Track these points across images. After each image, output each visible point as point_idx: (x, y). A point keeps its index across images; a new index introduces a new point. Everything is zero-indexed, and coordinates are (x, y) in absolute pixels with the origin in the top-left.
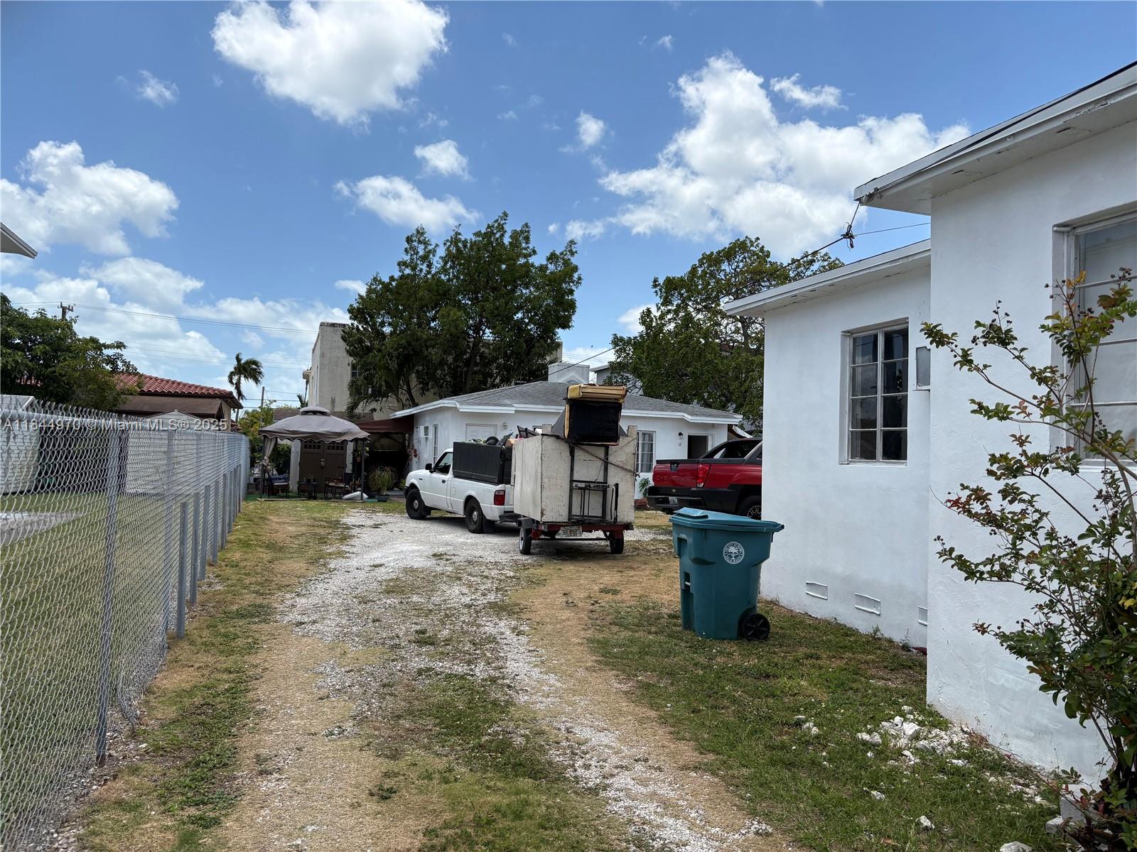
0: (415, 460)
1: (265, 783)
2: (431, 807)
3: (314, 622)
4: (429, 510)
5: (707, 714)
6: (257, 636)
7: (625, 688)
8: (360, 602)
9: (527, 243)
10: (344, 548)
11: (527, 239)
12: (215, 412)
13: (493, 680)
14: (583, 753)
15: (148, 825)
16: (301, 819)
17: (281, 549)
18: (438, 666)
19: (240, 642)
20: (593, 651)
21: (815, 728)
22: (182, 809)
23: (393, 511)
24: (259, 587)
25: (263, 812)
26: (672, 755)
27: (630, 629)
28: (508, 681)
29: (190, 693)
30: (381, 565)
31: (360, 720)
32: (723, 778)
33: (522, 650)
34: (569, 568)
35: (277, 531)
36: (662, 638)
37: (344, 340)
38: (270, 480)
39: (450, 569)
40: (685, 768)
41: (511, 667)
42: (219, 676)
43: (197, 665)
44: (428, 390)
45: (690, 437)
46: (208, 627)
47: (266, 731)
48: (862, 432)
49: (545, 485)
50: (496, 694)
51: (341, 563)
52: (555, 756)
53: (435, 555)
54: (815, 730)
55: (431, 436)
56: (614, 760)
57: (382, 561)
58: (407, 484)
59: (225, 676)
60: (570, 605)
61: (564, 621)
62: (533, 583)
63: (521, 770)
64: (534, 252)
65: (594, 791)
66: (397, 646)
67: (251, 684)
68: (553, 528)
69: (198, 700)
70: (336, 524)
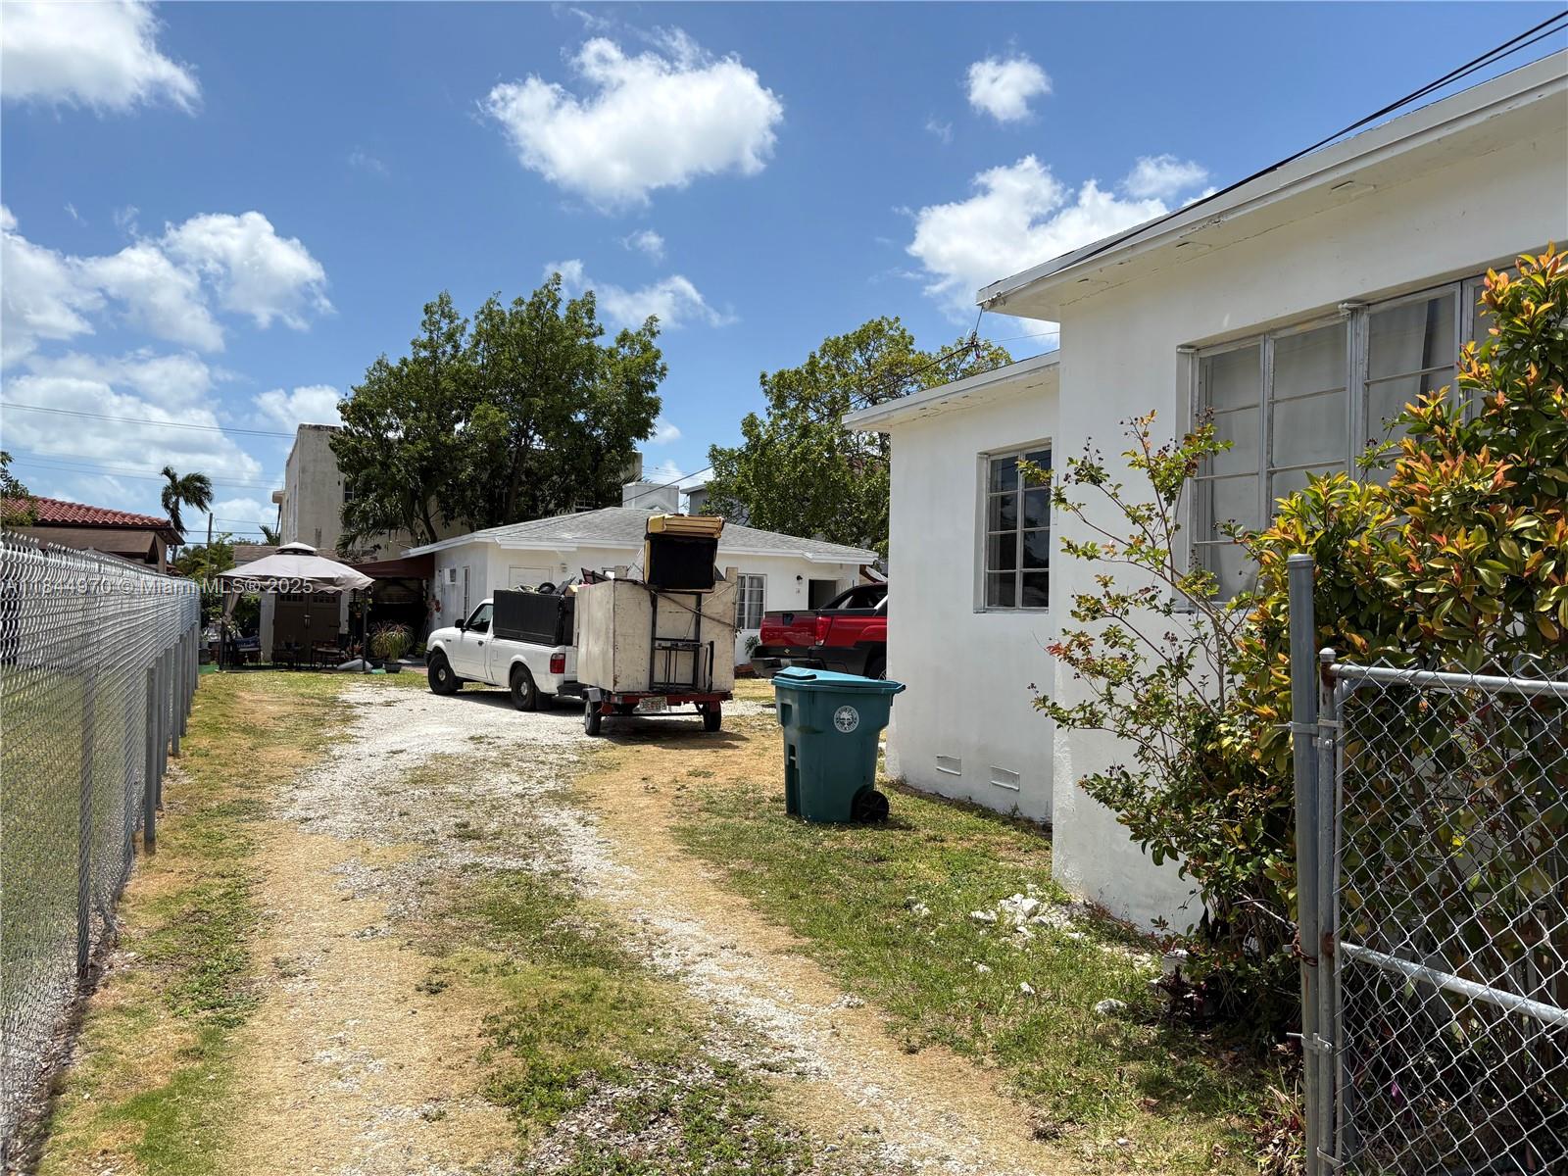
0: (437, 615)
1: (290, 985)
2: (489, 997)
3: (324, 818)
4: (460, 681)
5: (806, 899)
6: (250, 835)
7: (713, 876)
8: (381, 794)
9: (590, 318)
10: (349, 731)
11: (590, 313)
12: (146, 549)
13: (555, 874)
14: (662, 942)
15: (160, 1028)
16: (340, 1016)
17: (263, 733)
18: (487, 862)
19: (230, 843)
20: (677, 840)
21: (926, 909)
22: (196, 1012)
23: (410, 684)
24: (241, 780)
25: (292, 1011)
26: (764, 941)
27: (724, 816)
28: (574, 875)
29: (178, 898)
30: (401, 751)
31: (396, 919)
32: (817, 960)
33: (590, 842)
34: (650, 750)
35: (253, 712)
36: (760, 823)
37: (332, 448)
38: (234, 643)
39: (495, 754)
40: (778, 951)
41: (577, 860)
42: (209, 881)
43: (177, 870)
44: (453, 518)
45: (812, 583)
46: (183, 827)
47: (280, 935)
48: (1001, 574)
49: (620, 645)
50: (559, 888)
51: (348, 748)
52: (629, 946)
53: (472, 738)
54: (926, 911)
55: (460, 581)
56: (698, 948)
57: (402, 747)
58: (430, 648)
59: (217, 881)
60: (652, 791)
61: (642, 809)
62: (603, 767)
63: (589, 960)
64: (601, 332)
65: (675, 977)
66: (435, 842)
67: (253, 889)
68: (630, 700)
69: (188, 907)
70: (333, 702)
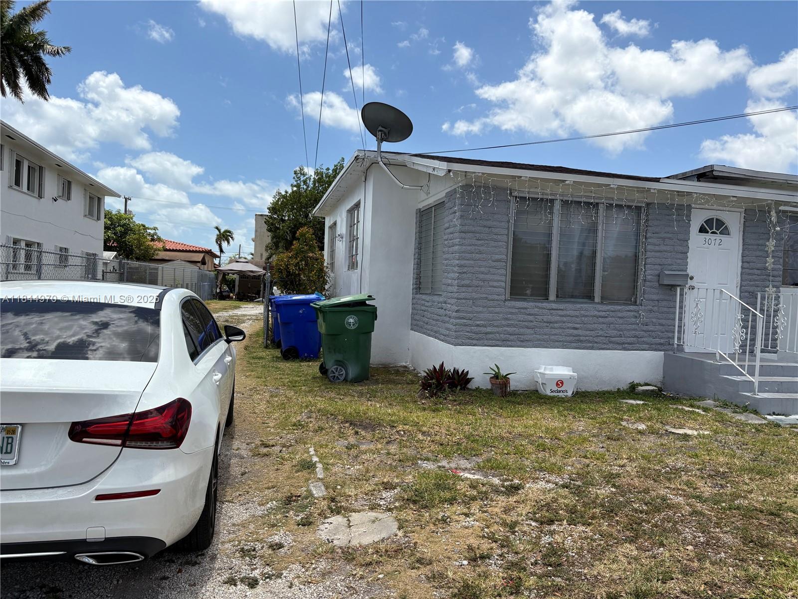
12: (200, 260)
37: (266, 223)
38: (221, 292)
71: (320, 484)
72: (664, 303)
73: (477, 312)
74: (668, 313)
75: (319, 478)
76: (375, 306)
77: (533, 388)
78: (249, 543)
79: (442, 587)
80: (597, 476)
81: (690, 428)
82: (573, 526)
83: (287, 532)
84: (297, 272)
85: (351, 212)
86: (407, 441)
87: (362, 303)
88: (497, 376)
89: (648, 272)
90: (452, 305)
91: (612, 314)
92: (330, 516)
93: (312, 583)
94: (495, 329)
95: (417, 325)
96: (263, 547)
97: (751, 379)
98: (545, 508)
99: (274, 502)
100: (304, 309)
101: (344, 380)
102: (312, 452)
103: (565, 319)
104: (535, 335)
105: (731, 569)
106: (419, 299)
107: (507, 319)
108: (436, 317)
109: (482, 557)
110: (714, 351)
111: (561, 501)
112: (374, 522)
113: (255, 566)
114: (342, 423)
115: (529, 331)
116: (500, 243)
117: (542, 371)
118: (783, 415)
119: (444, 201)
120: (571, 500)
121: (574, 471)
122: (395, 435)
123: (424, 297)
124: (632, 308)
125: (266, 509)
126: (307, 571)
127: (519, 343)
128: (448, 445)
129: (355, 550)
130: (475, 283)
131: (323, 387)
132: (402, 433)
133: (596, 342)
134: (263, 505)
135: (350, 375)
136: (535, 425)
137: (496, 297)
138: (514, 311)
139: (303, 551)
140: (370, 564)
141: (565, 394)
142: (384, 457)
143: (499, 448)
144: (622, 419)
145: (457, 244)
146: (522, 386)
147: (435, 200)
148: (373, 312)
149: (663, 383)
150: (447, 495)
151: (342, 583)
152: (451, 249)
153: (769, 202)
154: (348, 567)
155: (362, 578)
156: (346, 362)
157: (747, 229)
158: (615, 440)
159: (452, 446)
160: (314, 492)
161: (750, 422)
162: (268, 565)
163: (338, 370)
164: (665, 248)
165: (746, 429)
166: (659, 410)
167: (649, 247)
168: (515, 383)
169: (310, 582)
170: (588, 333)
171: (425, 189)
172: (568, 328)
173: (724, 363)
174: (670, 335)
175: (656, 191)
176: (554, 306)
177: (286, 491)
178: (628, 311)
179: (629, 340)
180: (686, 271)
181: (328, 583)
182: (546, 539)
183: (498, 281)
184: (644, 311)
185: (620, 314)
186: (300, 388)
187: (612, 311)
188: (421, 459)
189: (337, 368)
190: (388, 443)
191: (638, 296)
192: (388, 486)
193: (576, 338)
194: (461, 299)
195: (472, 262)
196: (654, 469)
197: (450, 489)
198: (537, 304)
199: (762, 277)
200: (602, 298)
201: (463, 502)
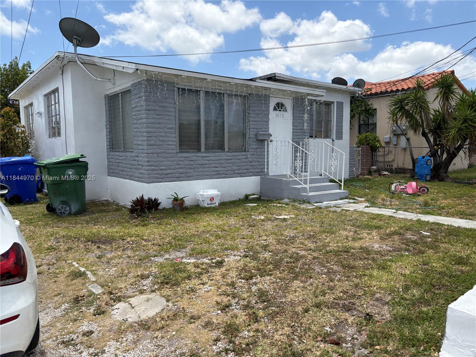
71: (95, 285)
72: (259, 150)
73: (160, 161)
74: (261, 155)
75: (93, 281)
76: (86, 162)
77: (196, 204)
78: (65, 337)
79: (214, 330)
80: (257, 247)
81: (285, 215)
82: (264, 278)
83: (90, 322)
84: (5, 141)
85: (48, 96)
86: (136, 247)
87: (76, 160)
88: (176, 199)
89: (251, 134)
90: (143, 158)
91: (234, 157)
92: (115, 304)
93: (130, 350)
94: (172, 171)
95: (111, 172)
96: (78, 337)
97: (305, 186)
98: (244, 271)
99: (66, 304)
100: (22, 167)
101: (68, 214)
102: (77, 265)
103: (210, 162)
104: (195, 173)
105: (346, 282)
106: (113, 155)
107: (178, 164)
108: (131, 166)
109: (227, 307)
110: (286, 173)
111: (249, 265)
112: (148, 301)
113: (80, 351)
114: (85, 242)
115: (191, 171)
116: (171, 117)
117: (201, 193)
118: (320, 203)
119: (130, 90)
120: (253, 264)
121: (245, 247)
122: (127, 244)
123: (117, 153)
124: (243, 153)
125: (62, 310)
126: (122, 343)
127: (186, 178)
128: (164, 245)
129: (147, 321)
130: (158, 143)
131: (55, 221)
132: (131, 242)
133: (227, 174)
134: (57, 308)
135: (73, 210)
136: (209, 225)
137: (171, 151)
138: (182, 159)
139: (110, 332)
140: (163, 328)
141: (215, 205)
142: (128, 260)
143: (195, 242)
144: (251, 215)
145: (144, 118)
146: (190, 203)
147: (121, 89)
148: (85, 166)
149: (261, 193)
150: (185, 275)
151: (151, 344)
152: (139, 122)
153: (305, 94)
154: (148, 333)
155: (162, 337)
156: (69, 201)
157: (295, 108)
158: (253, 227)
159: (167, 245)
160: (94, 291)
161: (308, 208)
162: (90, 347)
163: (64, 207)
164: (258, 119)
165: (309, 211)
166: (266, 207)
167: (251, 119)
168: (188, 202)
169: (128, 350)
170: (223, 169)
171: (112, 81)
172: (213, 167)
173: (291, 179)
174: (263, 167)
175: (254, 87)
176: (204, 155)
177: (71, 294)
178: (242, 155)
179: (243, 171)
180: (268, 132)
181: (141, 347)
182: (254, 288)
183: (172, 141)
184: (250, 155)
185: (238, 158)
186: (37, 223)
187: (234, 156)
188: (152, 256)
189: (63, 206)
190: (123, 250)
191: (246, 147)
192: (144, 277)
193: (217, 173)
194: (149, 153)
195: (155, 130)
196: (282, 239)
197: (184, 271)
198: (194, 154)
199: (301, 134)
200: (229, 149)
201: (196, 277)
